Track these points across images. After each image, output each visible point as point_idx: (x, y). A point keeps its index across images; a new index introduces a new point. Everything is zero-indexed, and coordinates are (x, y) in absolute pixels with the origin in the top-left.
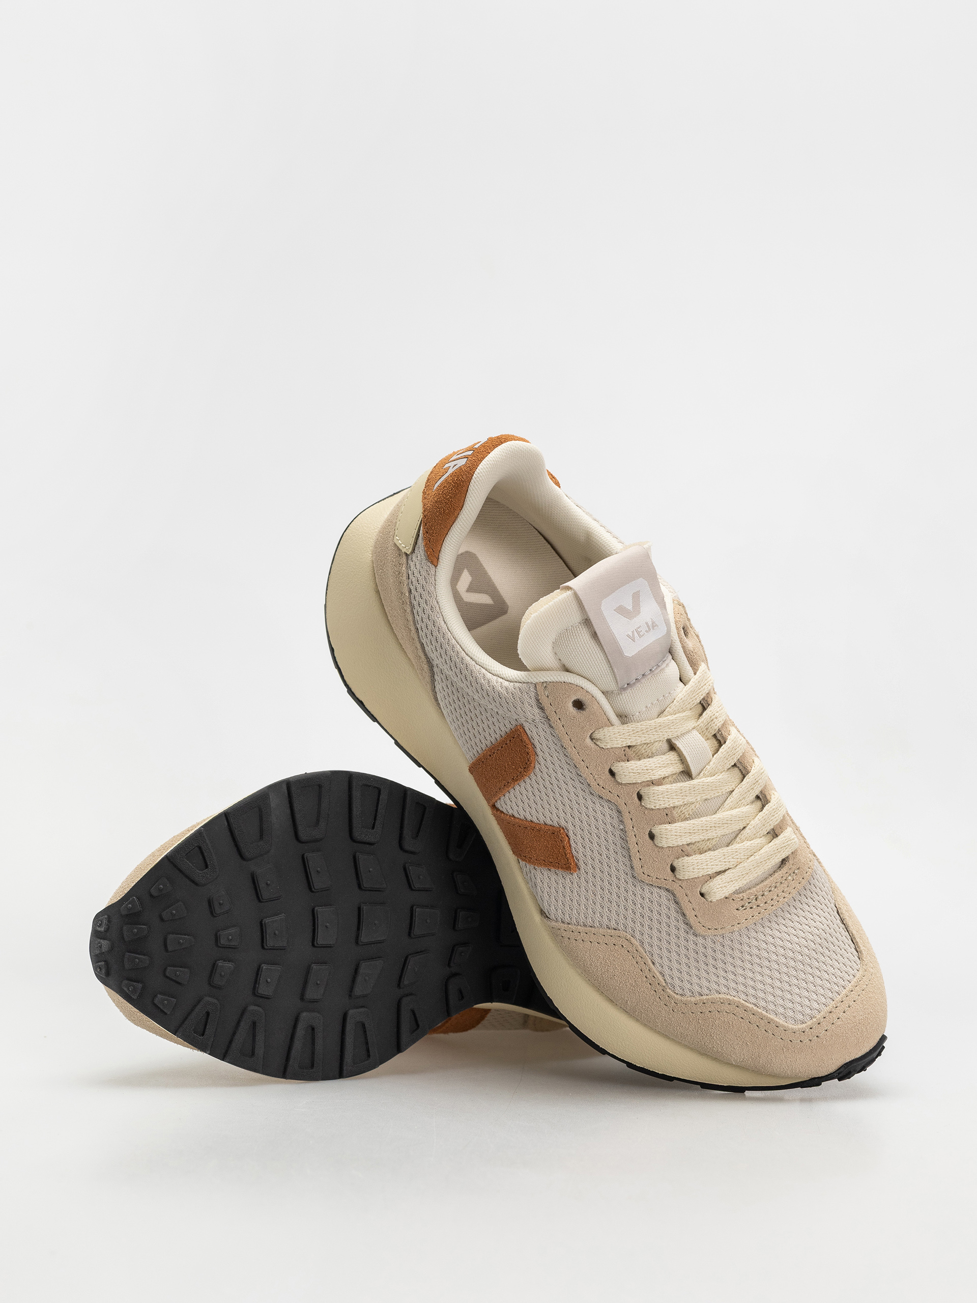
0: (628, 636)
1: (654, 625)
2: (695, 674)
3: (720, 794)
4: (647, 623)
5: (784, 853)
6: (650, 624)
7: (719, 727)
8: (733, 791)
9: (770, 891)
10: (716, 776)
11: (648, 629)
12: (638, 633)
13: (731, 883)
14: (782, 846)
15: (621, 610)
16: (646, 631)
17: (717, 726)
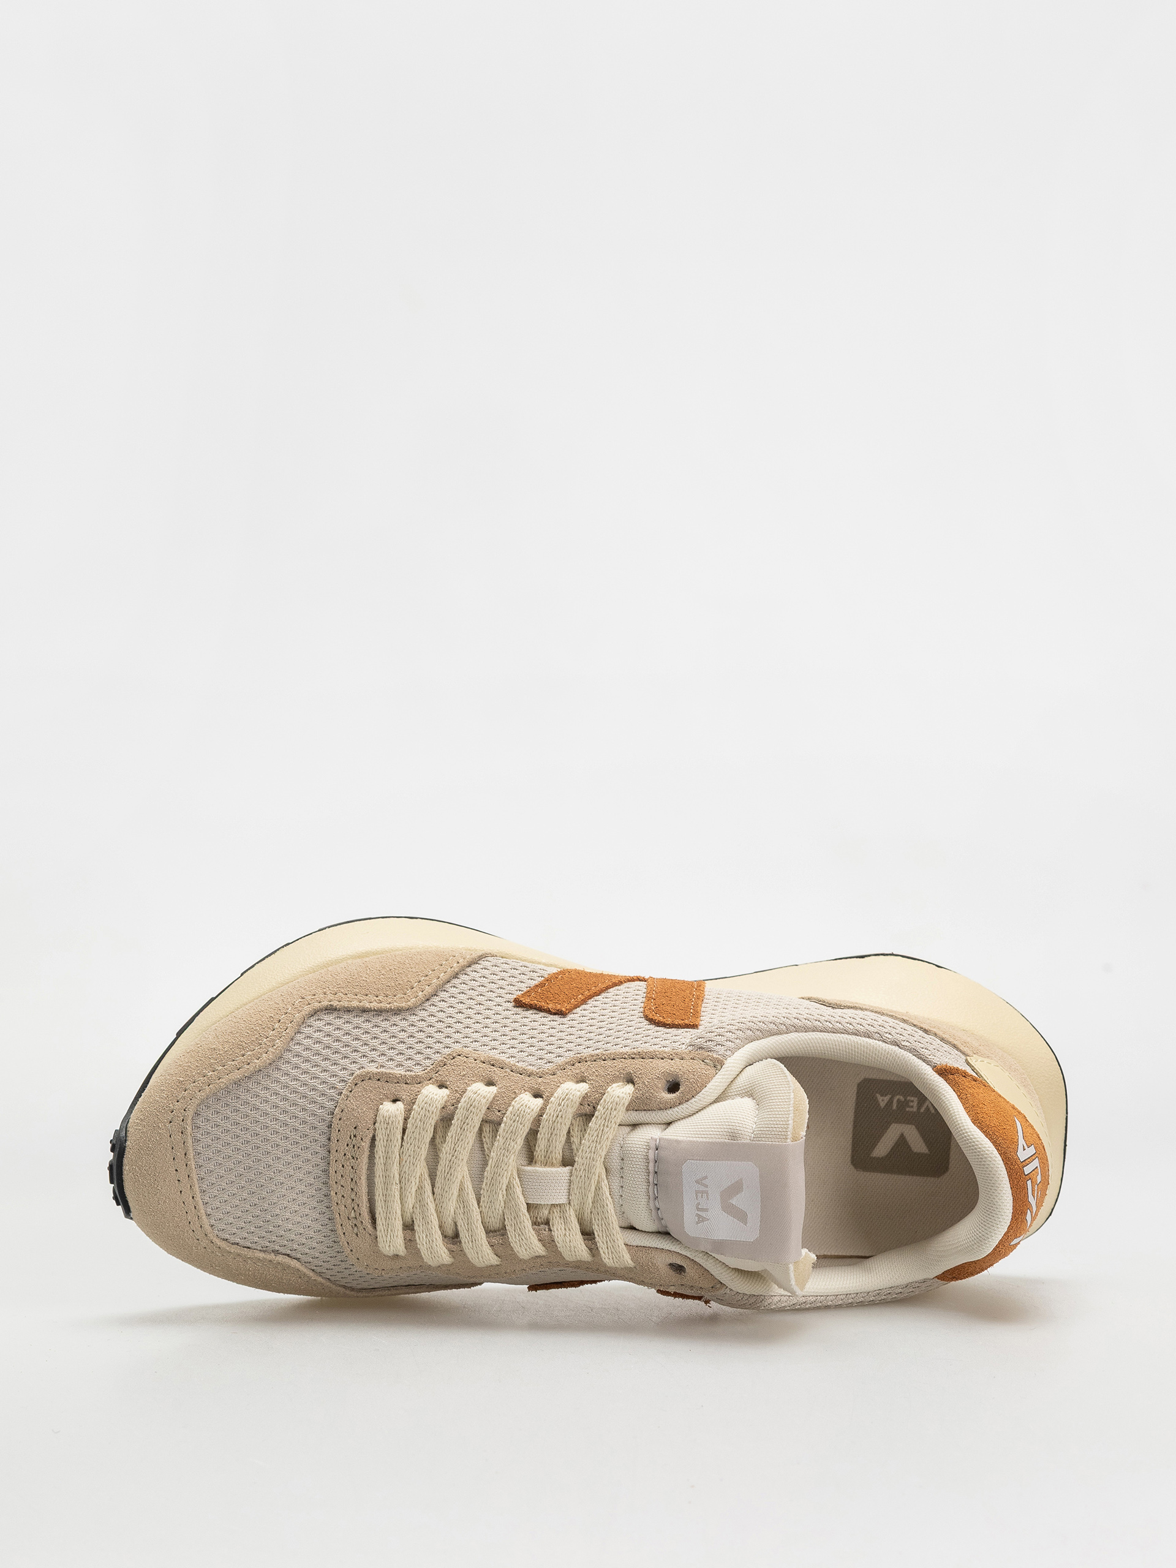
0: (706, 1177)
1: (701, 1219)
2: (626, 1245)
3: (484, 1186)
4: (706, 1210)
5: (381, 1225)
6: (703, 1214)
7: (554, 1232)
8: (478, 1204)
9: (352, 1180)
10: (505, 1192)
11: (700, 1207)
12: (702, 1192)
13: (386, 1138)
14: (390, 1226)
15: (736, 1188)
16: (699, 1204)
17: (555, 1230)
